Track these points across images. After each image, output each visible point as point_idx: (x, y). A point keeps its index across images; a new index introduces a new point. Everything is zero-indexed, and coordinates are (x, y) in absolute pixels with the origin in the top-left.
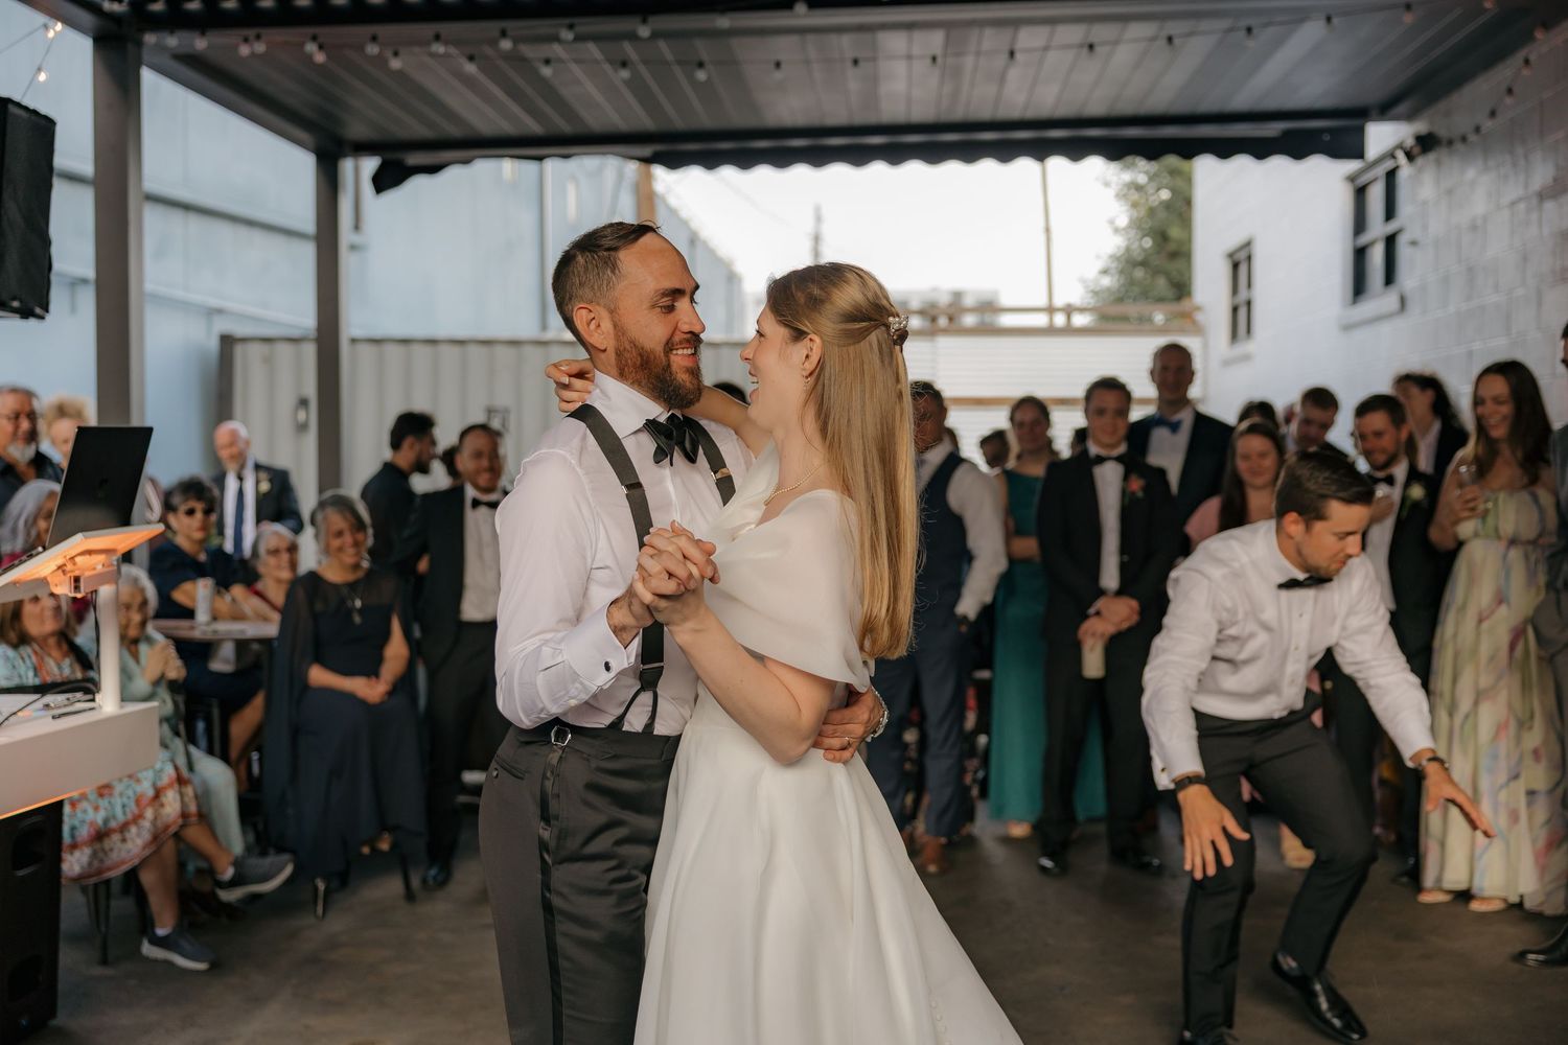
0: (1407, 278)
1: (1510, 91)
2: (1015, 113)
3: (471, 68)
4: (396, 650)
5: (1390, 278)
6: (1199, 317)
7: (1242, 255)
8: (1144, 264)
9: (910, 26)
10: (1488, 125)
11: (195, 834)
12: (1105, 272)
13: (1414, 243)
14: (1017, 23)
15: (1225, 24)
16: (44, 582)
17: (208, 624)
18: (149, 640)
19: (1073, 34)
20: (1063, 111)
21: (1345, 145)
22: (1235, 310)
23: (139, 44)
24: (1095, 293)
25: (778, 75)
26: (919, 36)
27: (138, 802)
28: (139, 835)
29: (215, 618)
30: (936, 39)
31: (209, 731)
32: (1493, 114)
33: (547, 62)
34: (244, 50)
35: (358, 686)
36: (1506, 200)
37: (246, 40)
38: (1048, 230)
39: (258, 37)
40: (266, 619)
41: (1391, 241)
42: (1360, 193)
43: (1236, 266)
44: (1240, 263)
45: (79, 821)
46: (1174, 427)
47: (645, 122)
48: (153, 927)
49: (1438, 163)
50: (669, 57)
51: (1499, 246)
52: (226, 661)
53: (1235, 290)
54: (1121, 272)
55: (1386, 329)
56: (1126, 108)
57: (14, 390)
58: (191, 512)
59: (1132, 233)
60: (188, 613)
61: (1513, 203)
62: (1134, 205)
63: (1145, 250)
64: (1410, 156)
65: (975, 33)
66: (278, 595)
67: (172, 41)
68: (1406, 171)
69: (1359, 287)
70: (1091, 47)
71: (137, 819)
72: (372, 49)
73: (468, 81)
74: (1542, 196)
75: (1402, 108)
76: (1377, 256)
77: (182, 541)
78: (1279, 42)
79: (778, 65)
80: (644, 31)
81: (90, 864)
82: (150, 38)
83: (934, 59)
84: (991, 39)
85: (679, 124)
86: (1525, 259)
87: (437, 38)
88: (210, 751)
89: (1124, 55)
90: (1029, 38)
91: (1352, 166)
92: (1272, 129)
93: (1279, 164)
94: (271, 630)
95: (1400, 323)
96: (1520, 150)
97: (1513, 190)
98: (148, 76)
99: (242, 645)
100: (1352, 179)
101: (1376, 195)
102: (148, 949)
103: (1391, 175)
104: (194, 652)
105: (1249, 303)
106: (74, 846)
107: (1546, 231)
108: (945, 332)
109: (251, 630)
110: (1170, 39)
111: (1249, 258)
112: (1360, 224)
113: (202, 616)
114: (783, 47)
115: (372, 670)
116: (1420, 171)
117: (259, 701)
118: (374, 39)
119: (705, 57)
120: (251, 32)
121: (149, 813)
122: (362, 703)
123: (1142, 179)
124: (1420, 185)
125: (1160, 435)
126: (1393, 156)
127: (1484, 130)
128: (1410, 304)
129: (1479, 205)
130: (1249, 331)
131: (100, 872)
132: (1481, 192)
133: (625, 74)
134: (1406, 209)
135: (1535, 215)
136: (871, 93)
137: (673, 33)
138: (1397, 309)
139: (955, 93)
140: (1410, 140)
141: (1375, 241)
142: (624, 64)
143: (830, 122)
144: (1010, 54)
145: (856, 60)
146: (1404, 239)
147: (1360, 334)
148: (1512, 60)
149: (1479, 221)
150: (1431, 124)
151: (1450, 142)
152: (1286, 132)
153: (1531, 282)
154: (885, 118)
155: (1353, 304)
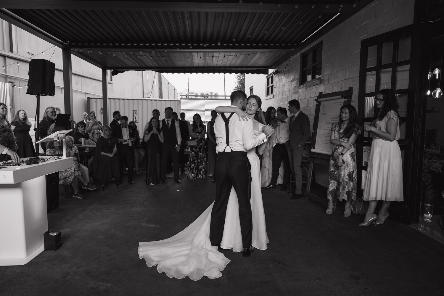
0: (274, 93)
1: (287, 65)
2: (215, 66)
3: (127, 56)
4: (115, 149)
5: (272, 93)
9: (197, 52)
11: (81, 178)
13: (275, 87)
14: (214, 52)
15: (246, 53)
16: (53, 138)
17: (84, 145)
18: (74, 147)
19: (223, 54)
20: (222, 65)
21: (266, 72)
23: (71, 50)
25: (176, 59)
26: (199, 54)
27: (71, 173)
28: (72, 178)
29: (85, 144)
30: (202, 54)
31: (85, 162)
32: (285, 68)
33: (139, 56)
34: (88, 52)
35: (108, 155)
36: (287, 81)
37: (89, 50)
38: (225, 83)
39: (91, 50)
40: (94, 144)
41: (272, 87)
42: (268, 79)
43: (251, 90)
45: (62, 175)
47: (156, 65)
48: (74, 193)
49: (278, 75)
50: (160, 56)
51: (286, 88)
52: (87, 151)
55: (271, 100)
56: (232, 65)
57: (52, 108)
58: (82, 127)
60: (81, 143)
61: (288, 82)
62: (239, 79)
64: (274, 74)
65: (208, 53)
66: (96, 140)
67: (76, 50)
68: (274, 76)
69: (268, 94)
70: (225, 56)
71: (71, 175)
72: (109, 53)
73: (126, 58)
74: (292, 81)
75: (273, 67)
76: (270, 89)
77: (80, 131)
78: (254, 56)
79: (176, 57)
81: (63, 182)
82: (72, 49)
83: (200, 57)
84: (210, 54)
85: (162, 66)
86: (290, 90)
87: (120, 51)
88: (85, 166)
89: (231, 57)
90: (216, 54)
91: (267, 75)
92: (254, 69)
93: (255, 74)
94: (95, 146)
95: (273, 99)
96: (289, 74)
98: (73, 56)
99: (90, 148)
100: (267, 77)
101: (270, 79)
102: (73, 196)
103: (272, 77)
104: (81, 149)
106: (61, 180)
107: (292, 86)
108: (206, 99)
109: (91, 146)
110: (237, 55)
111: (253, 88)
112: (268, 84)
113: (83, 144)
114: (177, 55)
115: (111, 152)
116: (276, 76)
117: (93, 157)
118: (110, 51)
119: (166, 56)
120: (90, 49)
121: (73, 175)
122: (110, 157)
123: (240, 75)
124: (276, 78)
126: (272, 74)
127: (284, 71)
128: (274, 96)
129: (284, 82)
131: (65, 184)
132: (284, 80)
133: (151, 58)
134: (274, 82)
135: (291, 84)
136: (192, 62)
137: (159, 52)
138: (273, 97)
139: (205, 62)
140: (275, 72)
141: (270, 87)
142: (151, 57)
143: (186, 66)
144: (213, 57)
145: (188, 57)
146: (274, 86)
147: (268, 101)
148: (288, 60)
149: (284, 84)
150: (278, 69)
151: (280, 72)
152: (257, 70)
153: (290, 94)
154: (195, 66)
155: (267, 96)
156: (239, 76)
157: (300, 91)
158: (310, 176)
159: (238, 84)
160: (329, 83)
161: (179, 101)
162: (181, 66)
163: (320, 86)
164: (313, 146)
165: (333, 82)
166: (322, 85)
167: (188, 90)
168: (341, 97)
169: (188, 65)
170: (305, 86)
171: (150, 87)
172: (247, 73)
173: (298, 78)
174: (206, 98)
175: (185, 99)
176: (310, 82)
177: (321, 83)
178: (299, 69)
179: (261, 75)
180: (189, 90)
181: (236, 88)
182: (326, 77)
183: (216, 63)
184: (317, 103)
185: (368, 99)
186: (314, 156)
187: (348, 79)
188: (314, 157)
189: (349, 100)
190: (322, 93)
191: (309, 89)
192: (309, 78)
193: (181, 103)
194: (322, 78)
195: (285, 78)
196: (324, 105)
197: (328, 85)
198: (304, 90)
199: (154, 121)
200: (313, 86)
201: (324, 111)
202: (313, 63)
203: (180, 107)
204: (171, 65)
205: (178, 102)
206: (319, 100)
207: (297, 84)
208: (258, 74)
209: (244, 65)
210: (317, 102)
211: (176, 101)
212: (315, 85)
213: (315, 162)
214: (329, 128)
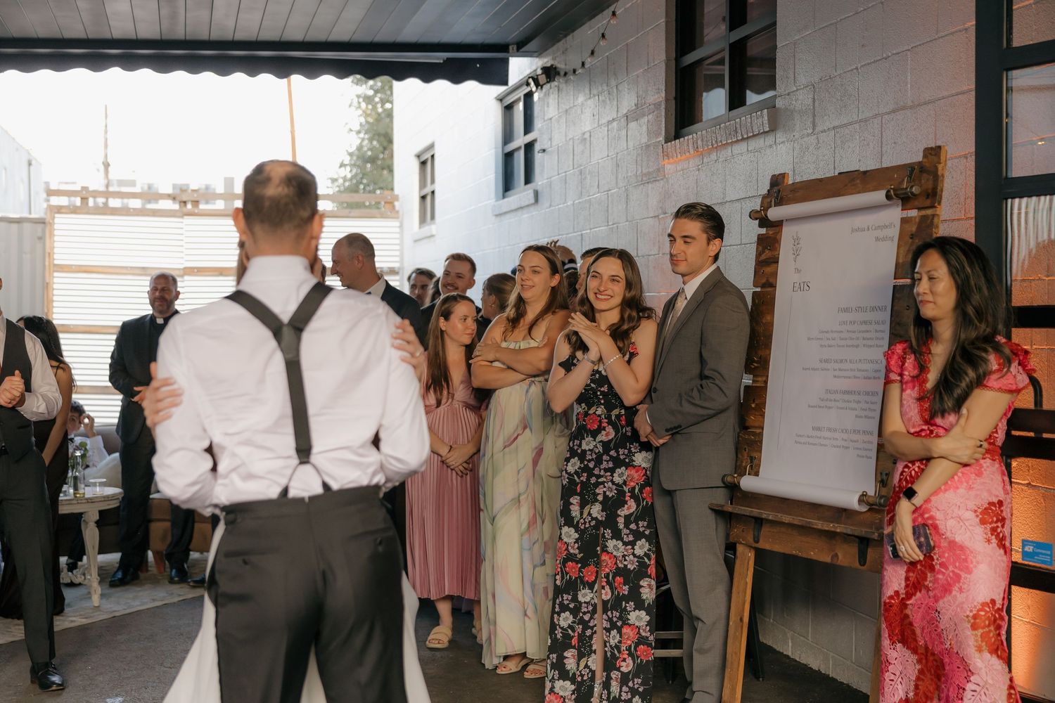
0: (540, 180)
1: (603, 36)
5: (528, 180)
6: (398, 205)
7: (427, 156)
10: (589, 61)
12: (342, 165)
13: (543, 151)
21: (493, 73)
22: (423, 198)
32: (593, 53)
36: (604, 121)
38: (293, 133)
41: (529, 147)
42: (507, 111)
43: (423, 163)
44: (426, 162)
49: (559, 88)
51: (600, 154)
53: (423, 184)
54: (354, 165)
55: (525, 215)
56: (319, 35)
61: (609, 122)
62: (366, 114)
63: (372, 150)
64: (537, 84)
68: (538, 95)
69: (507, 185)
74: (629, 118)
75: (532, 46)
76: (520, 158)
86: (618, 165)
91: (500, 89)
92: (437, 58)
93: (441, 85)
95: (534, 212)
96: (613, 83)
97: (609, 114)
100: (500, 99)
101: (519, 112)
103: (529, 96)
105: (433, 192)
107: (631, 144)
108: (191, 214)
111: (433, 156)
112: (508, 136)
116: (547, 94)
123: (372, 93)
124: (547, 103)
126: (528, 84)
127: (587, 66)
128: (541, 197)
129: (587, 124)
130: (433, 217)
132: (588, 113)
134: (538, 123)
135: (624, 132)
138: (532, 201)
139: (174, 16)
140: (539, 72)
141: (519, 148)
143: (68, 34)
146: (537, 147)
147: (507, 220)
148: (608, 12)
149: (587, 136)
150: (554, 59)
151: (565, 74)
152: (448, 59)
153: (621, 184)
154: (117, 34)
155: (504, 197)
156: (368, 99)
157: (669, 167)
158: (741, 620)
159: (362, 135)
160: (816, 131)
161: (41, 222)
162: (42, 32)
163: (770, 139)
164: (752, 459)
165: (836, 123)
166: (780, 136)
167: (102, 168)
168: (888, 197)
170: (694, 143)
172: (400, 77)
173: (657, 105)
174: (189, 206)
175: (74, 210)
176: (717, 122)
177: (773, 129)
178: (663, 57)
179: (471, 86)
180: (107, 165)
181: (351, 154)
182: (803, 99)
183: (231, 24)
184: (763, 231)
185: (1020, 209)
186: (755, 512)
187: (911, 108)
188: (759, 522)
189: (929, 212)
190: (783, 176)
191: (714, 156)
192: (714, 102)
193: (52, 235)
194: (780, 103)
195: (590, 102)
196: (797, 241)
197: (813, 139)
198: (694, 162)
200: (738, 141)
201: (798, 271)
202: (732, 27)
203: (47, 254)
205: (40, 227)
206: (774, 213)
207: (658, 135)
208: (457, 79)
209: (381, 37)
210: (761, 226)
211: (27, 226)
212: (743, 139)
213: (764, 544)
214: (827, 361)
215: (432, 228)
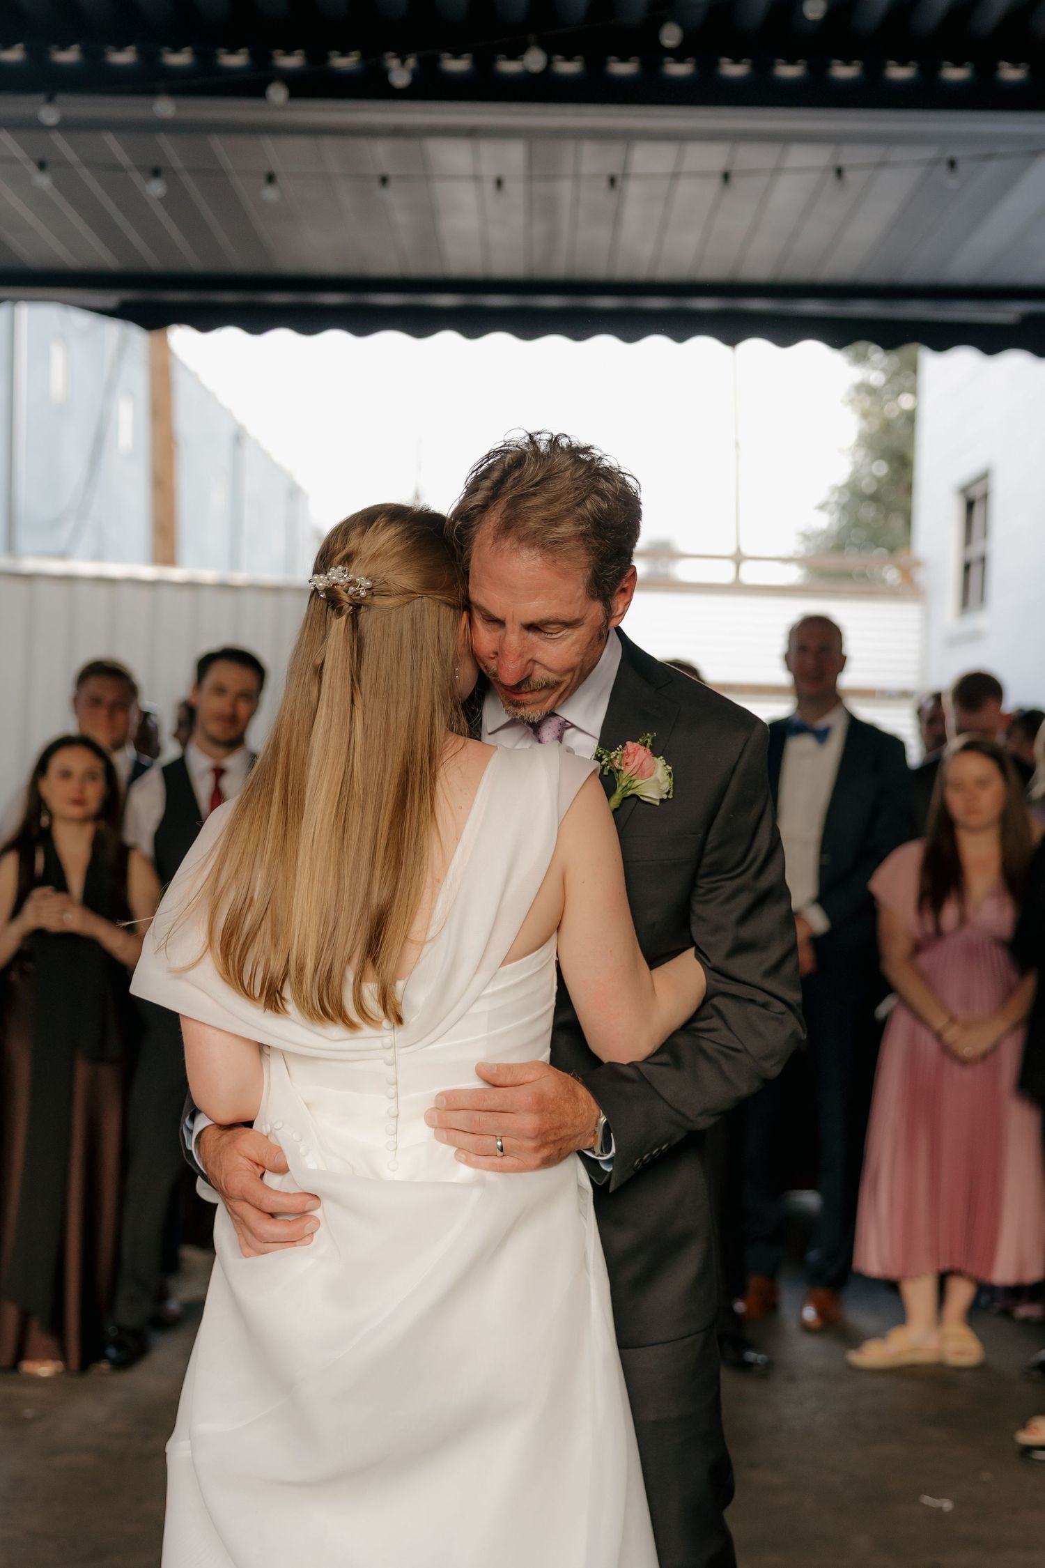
2: (643, 269)
6: (921, 576)
7: (976, 492)
8: (874, 498)
9: (472, 133)
12: (822, 507)
14: (629, 137)
15: (928, 153)
19: (711, 157)
20: (713, 271)
22: (967, 568)
24: (806, 537)
25: (270, 194)
26: (488, 149)
30: (513, 155)
43: (970, 505)
44: (975, 501)
46: (822, 736)
47: (104, 258)
50: (124, 159)
53: (967, 539)
54: (844, 508)
56: (799, 270)
59: (861, 453)
62: (865, 415)
63: (879, 480)
65: (569, 147)
70: (726, 177)
79: (271, 178)
80: (49, 115)
83: (499, 183)
84: (594, 160)
85: (154, 262)
89: (787, 192)
90: (649, 158)
92: (1008, 313)
105: (983, 560)
110: (839, 172)
111: (989, 492)
114: (273, 151)
119: (176, 161)
125: (799, 749)
130: (982, 598)
133: (43, 181)
136: (429, 234)
137: (118, 127)
139: (552, 236)
142: (42, 166)
144: (612, 181)
145: (384, 180)
154: (455, 269)
162: (329, 265)
169: (387, 264)
171: (74, 462)
183: (648, 251)
199: (66, 774)
204: (238, 261)
209: (917, 271)
215: (981, 621)
